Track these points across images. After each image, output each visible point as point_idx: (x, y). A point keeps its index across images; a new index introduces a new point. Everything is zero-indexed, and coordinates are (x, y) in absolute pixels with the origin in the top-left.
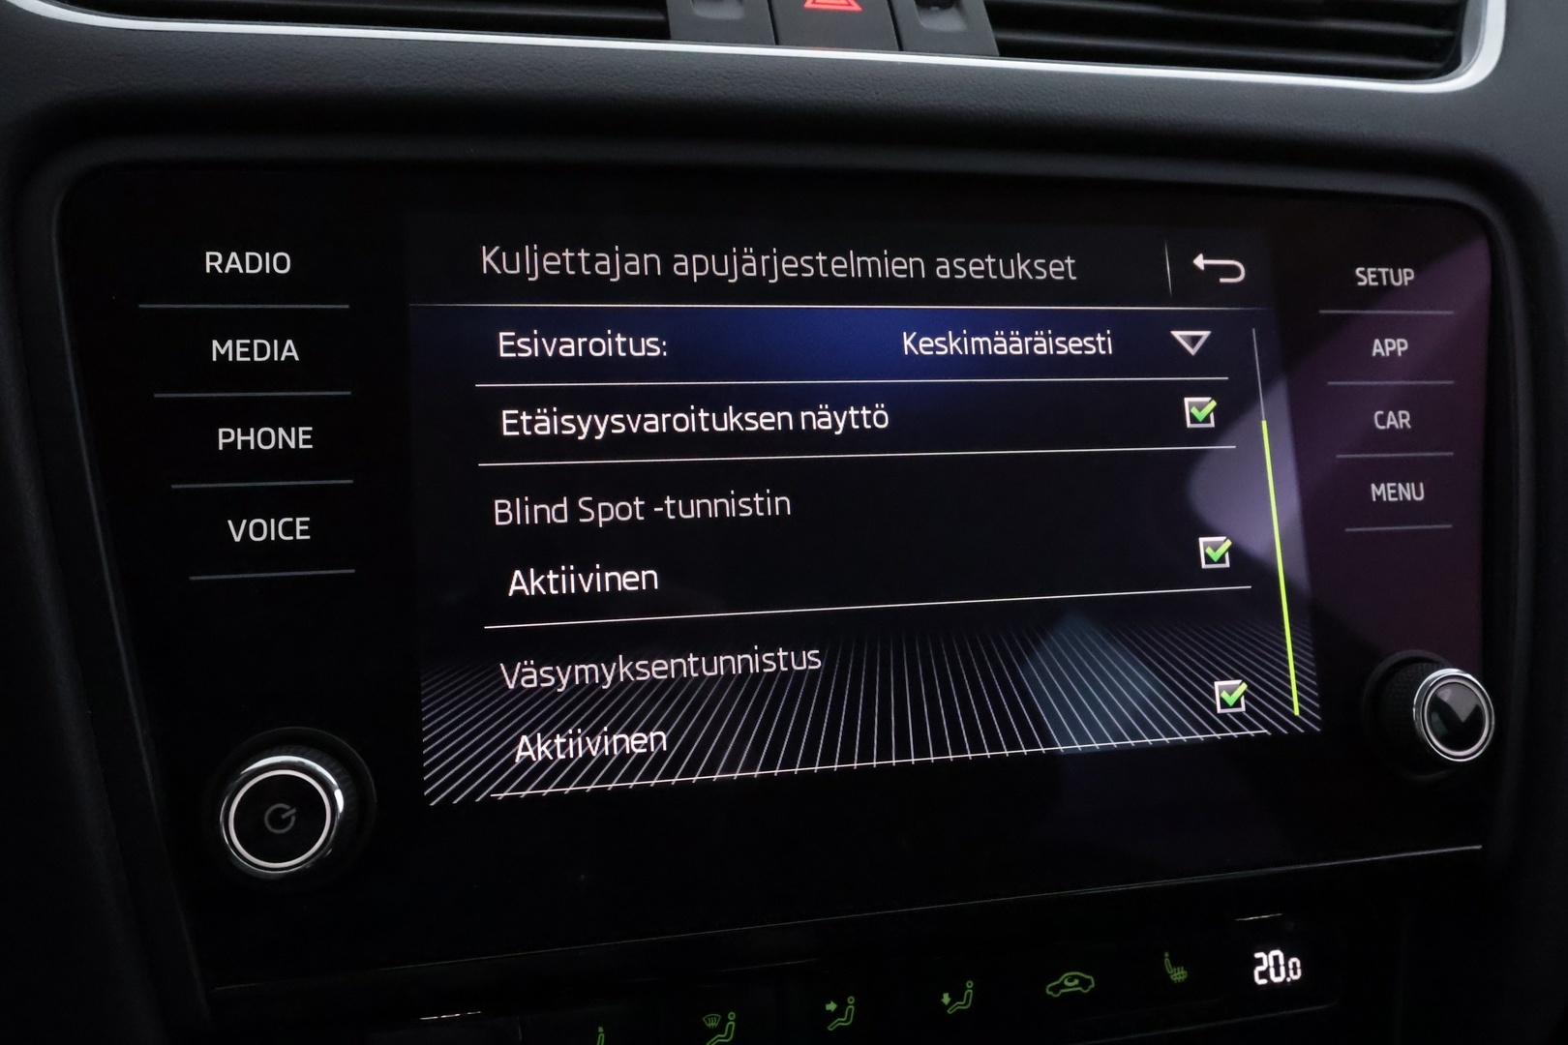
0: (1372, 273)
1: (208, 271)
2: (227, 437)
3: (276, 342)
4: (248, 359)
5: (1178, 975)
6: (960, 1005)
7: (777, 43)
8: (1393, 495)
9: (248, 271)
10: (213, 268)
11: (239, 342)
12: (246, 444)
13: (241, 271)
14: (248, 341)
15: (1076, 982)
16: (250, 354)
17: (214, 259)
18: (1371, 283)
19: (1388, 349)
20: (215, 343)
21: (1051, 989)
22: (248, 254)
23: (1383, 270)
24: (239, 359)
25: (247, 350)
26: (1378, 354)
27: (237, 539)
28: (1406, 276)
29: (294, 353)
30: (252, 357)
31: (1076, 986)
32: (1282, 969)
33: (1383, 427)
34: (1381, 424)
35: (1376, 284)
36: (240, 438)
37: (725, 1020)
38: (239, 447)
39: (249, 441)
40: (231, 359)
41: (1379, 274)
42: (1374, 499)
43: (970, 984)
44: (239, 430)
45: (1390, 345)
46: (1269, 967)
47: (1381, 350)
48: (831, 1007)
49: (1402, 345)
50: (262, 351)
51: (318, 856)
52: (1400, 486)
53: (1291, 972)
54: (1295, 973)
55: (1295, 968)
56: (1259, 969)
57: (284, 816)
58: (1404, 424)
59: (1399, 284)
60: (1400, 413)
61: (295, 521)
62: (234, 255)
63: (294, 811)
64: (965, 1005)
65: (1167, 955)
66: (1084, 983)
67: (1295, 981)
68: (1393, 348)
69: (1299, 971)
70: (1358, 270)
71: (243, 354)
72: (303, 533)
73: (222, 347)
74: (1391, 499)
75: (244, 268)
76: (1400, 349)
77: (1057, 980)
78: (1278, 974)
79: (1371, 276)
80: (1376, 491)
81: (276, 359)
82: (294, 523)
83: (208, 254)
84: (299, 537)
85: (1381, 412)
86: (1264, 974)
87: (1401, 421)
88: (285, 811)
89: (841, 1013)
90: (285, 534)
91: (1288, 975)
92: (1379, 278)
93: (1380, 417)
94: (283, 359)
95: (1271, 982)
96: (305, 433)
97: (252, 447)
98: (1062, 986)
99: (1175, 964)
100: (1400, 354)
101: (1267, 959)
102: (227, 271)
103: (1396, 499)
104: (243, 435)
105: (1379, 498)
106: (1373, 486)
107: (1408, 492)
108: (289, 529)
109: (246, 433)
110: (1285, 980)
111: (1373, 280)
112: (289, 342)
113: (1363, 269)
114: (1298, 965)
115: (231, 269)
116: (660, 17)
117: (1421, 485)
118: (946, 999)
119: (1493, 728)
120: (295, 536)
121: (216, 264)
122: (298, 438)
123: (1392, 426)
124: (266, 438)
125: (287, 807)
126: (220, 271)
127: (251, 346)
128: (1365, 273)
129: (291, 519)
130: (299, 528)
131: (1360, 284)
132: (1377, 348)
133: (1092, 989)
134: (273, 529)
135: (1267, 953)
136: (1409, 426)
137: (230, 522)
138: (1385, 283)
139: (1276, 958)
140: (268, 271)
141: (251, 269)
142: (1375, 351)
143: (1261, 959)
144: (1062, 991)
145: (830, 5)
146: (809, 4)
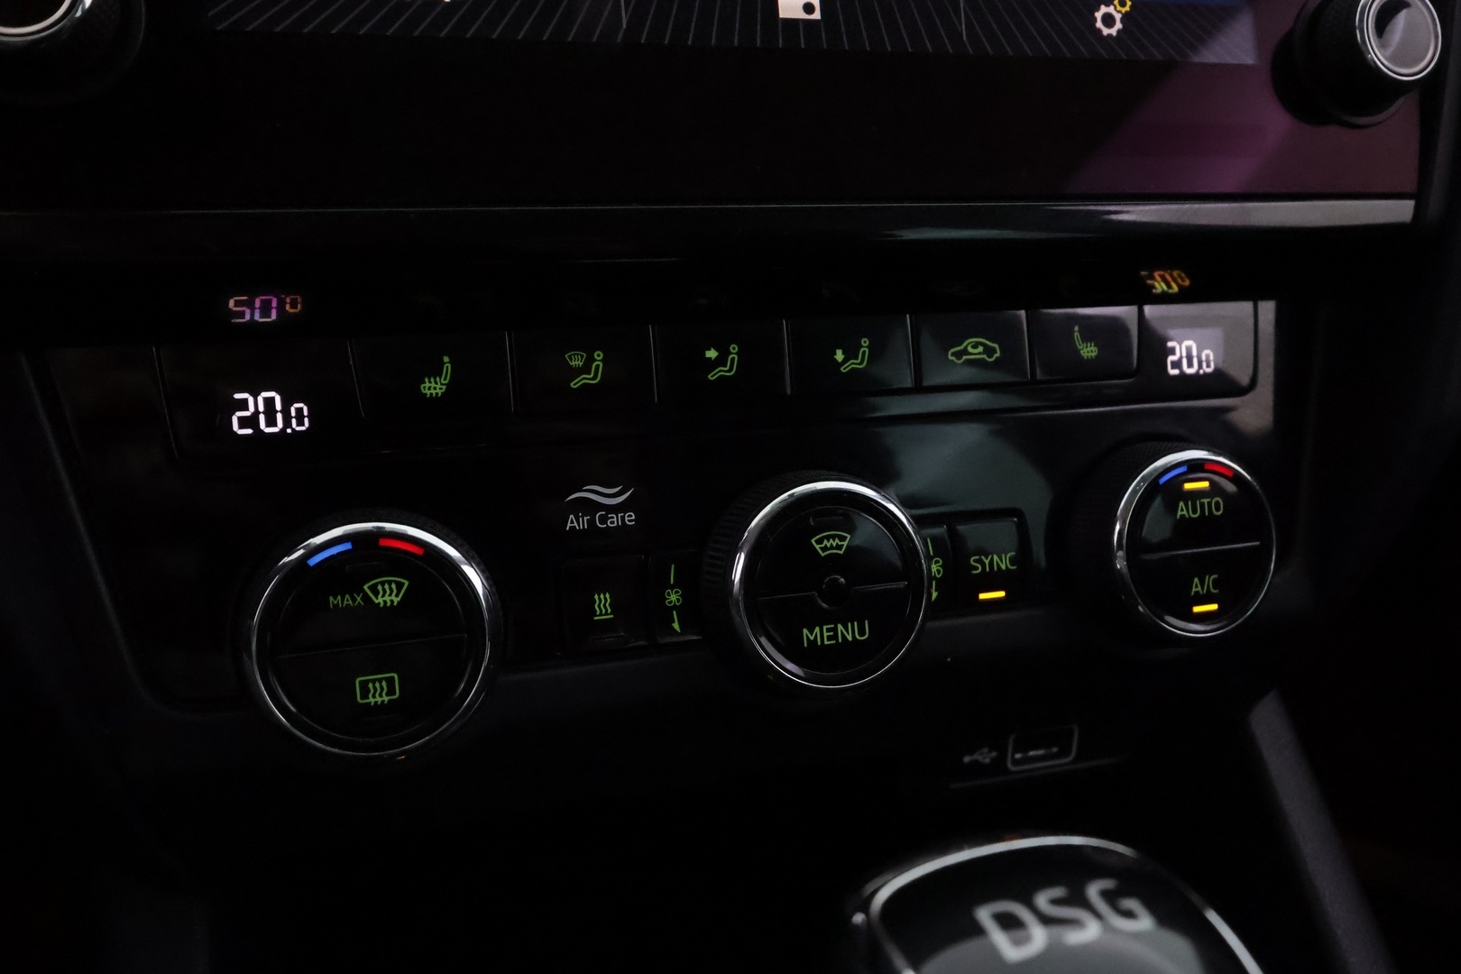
5: (1089, 351)
6: (855, 364)
15: (981, 349)
31: (979, 353)
32: (1195, 361)
43: (865, 342)
46: (1181, 358)
48: (712, 354)
53: (1204, 365)
54: (1209, 367)
55: (1208, 361)
56: (1171, 358)
64: (860, 363)
65: (1076, 328)
77: (960, 345)
78: (1190, 365)
86: (1177, 365)
89: (722, 362)
95: (1182, 373)
99: (1085, 339)
101: (1180, 349)
110: (1198, 371)
114: (1212, 358)
118: (839, 356)
119: (1438, 48)
133: (997, 358)
135: (1180, 343)
139: (1189, 349)
143: (1173, 349)
144: (965, 357)
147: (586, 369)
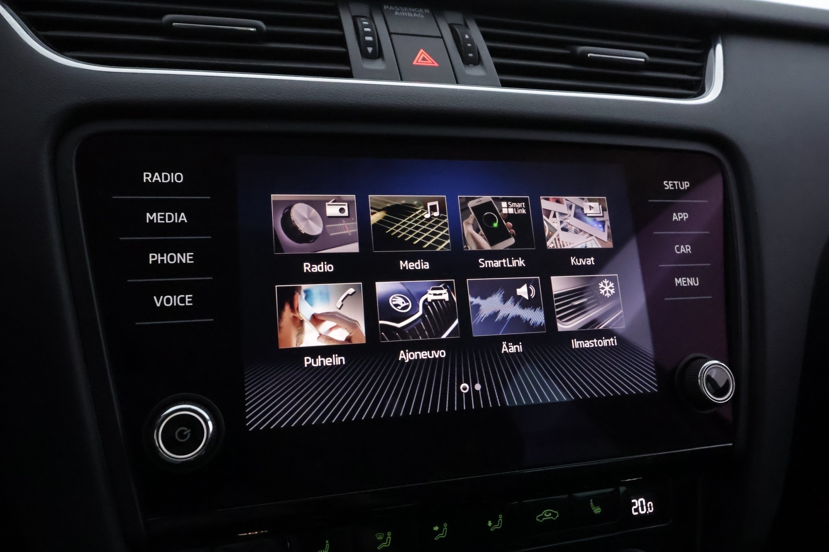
0: (671, 183)
1: (145, 181)
2: (154, 257)
3: (176, 214)
4: (163, 222)
5: (597, 510)
6: (497, 527)
7: (402, 80)
8: (685, 283)
9: (163, 181)
10: (147, 180)
12: (162, 260)
13: (160, 181)
14: (163, 214)
15: (550, 514)
16: (164, 219)
17: (147, 176)
18: (671, 188)
19: (679, 218)
20: (148, 215)
21: (538, 518)
22: (163, 174)
23: (676, 182)
25: (163, 217)
26: (675, 220)
27: (158, 305)
28: (686, 185)
29: (185, 219)
30: (165, 221)
31: (550, 516)
32: (645, 507)
33: (679, 253)
34: (678, 251)
35: (673, 188)
37: (386, 536)
38: (159, 262)
39: (164, 259)
40: (155, 221)
41: (674, 184)
42: (677, 285)
43: (501, 516)
44: (159, 255)
45: (681, 216)
46: (638, 507)
47: (676, 218)
48: (436, 528)
49: (686, 216)
50: (170, 218)
51: (200, 453)
52: (688, 279)
53: (649, 509)
54: (651, 509)
55: (650, 507)
56: (634, 507)
57: (185, 433)
59: (683, 188)
60: (686, 246)
61: (185, 296)
62: (157, 174)
63: (189, 431)
64: (499, 526)
65: (591, 501)
66: (554, 515)
67: (651, 513)
68: (682, 217)
69: (652, 508)
70: (665, 182)
71: (161, 220)
72: (189, 302)
73: (151, 216)
74: (684, 285)
75: (161, 180)
76: (685, 218)
77: (541, 514)
78: (643, 510)
79: (670, 185)
80: (677, 281)
81: (176, 221)
82: (184, 298)
83: (145, 174)
84: (187, 304)
85: (678, 246)
86: (637, 510)
87: (687, 250)
88: (184, 431)
89: (440, 532)
90: (181, 303)
91: (647, 510)
92: (674, 186)
93: (677, 247)
94: (179, 221)
95: (639, 514)
96: (190, 256)
97: (165, 262)
98: (544, 516)
99: (596, 505)
100: (685, 220)
101: (638, 502)
102: (153, 181)
103: (686, 285)
104: (161, 257)
105: (679, 284)
106: (676, 279)
107: (691, 282)
108: (183, 300)
109: (162, 256)
110: (646, 512)
111: (672, 187)
112: (183, 214)
113: (667, 182)
114: (652, 505)
115: (155, 181)
116: (347, 68)
117: (697, 278)
118: (490, 524)
119: (734, 389)
120: (185, 304)
121: (149, 178)
122: (186, 258)
123: (683, 252)
124: (172, 258)
125: (186, 429)
126: (150, 181)
127: (164, 216)
128: (668, 184)
129: (183, 296)
130: (187, 300)
131: (666, 188)
132: (675, 217)
133: (558, 517)
134: (175, 300)
135: (638, 500)
136: (690, 252)
137: (155, 297)
138: (677, 188)
140: (172, 181)
141: (165, 180)
142: (674, 218)
143: (635, 503)
144: (544, 519)
145: (424, 63)
146: (415, 63)
147: (384, 540)
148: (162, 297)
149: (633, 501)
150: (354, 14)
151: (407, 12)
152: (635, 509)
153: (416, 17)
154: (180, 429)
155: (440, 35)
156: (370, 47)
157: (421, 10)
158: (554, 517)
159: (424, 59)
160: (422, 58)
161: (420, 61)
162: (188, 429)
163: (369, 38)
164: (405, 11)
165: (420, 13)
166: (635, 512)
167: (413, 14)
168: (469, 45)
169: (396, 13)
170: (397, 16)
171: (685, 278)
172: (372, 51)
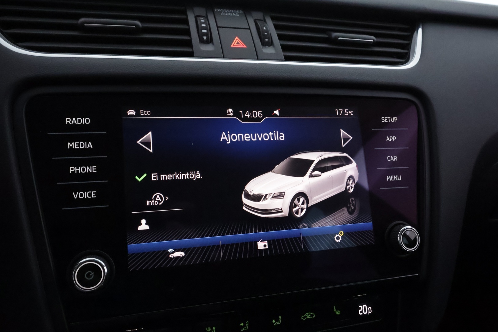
0: (386, 119)
1: (67, 123)
2: (73, 169)
3: (86, 143)
5: (338, 313)
6: (278, 323)
7: (224, 58)
8: (393, 179)
9: (78, 123)
10: (68, 123)
11: (76, 143)
13: (76, 123)
15: (310, 315)
16: (79, 146)
17: (68, 120)
18: (386, 121)
19: (391, 139)
20: (69, 143)
21: (303, 318)
22: (78, 119)
23: (389, 118)
24: (76, 148)
27: (76, 198)
28: (395, 119)
29: (91, 146)
30: (79, 147)
31: (309, 317)
32: (367, 310)
34: (389, 160)
35: (387, 121)
36: (76, 170)
37: (212, 329)
38: (76, 172)
39: (79, 170)
40: (73, 148)
41: (388, 119)
43: (280, 317)
44: (76, 167)
45: (391, 138)
46: (363, 310)
47: (389, 140)
48: (242, 324)
49: (394, 138)
50: (82, 145)
51: (100, 286)
52: (395, 176)
53: (369, 311)
54: (370, 311)
56: (360, 310)
57: (91, 275)
58: (395, 159)
59: (393, 121)
60: (394, 156)
61: (92, 192)
62: (74, 119)
63: (93, 273)
65: (334, 307)
66: (312, 316)
67: (370, 313)
68: (392, 139)
69: (371, 311)
70: (382, 118)
71: (77, 146)
73: (71, 145)
74: (392, 180)
76: (394, 139)
77: (304, 315)
78: (365, 312)
79: (385, 119)
80: (388, 178)
81: (86, 147)
84: (93, 197)
85: (389, 156)
86: (362, 312)
87: (394, 159)
88: (91, 273)
89: (244, 326)
90: (89, 196)
91: (368, 312)
92: (388, 120)
93: (388, 157)
94: (88, 147)
95: (363, 314)
96: (94, 168)
97: (80, 172)
98: (306, 317)
99: (337, 310)
100: (394, 140)
101: (362, 307)
102: (72, 123)
103: (393, 180)
104: (77, 169)
105: (389, 180)
106: (387, 177)
107: (397, 178)
108: (90, 195)
111: (386, 120)
112: (90, 143)
113: (383, 118)
114: (371, 309)
115: (73, 123)
116: (190, 50)
117: (400, 176)
118: (274, 321)
119: (419, 243)
120: (92, 197)
121: (69, 122)
122: (92, 169)
123: (392, 160)
124: (83, 170)
125: (91, 272)
126: (70, 123)
127: (79, 144)
128: (384, 119)
129: (90, 192)
130: (93, 194)
131: (383, 121)
133: (314, 317)
134: (85, 195)
135: (362, 306)
136: (397, 160)
137: (73, 193)
138: (389, 121)
139: (365, 307)
140: (83, 123)
141: (79, 122)
142: (387, 140)
143: (361, 308)
145: (238, 46)
146: (232, 46)
147: (211, 331)
148: (77, 193)
149: (360, 307)
150: (196, 15)
151: (229, 13)
152: (360, 311)
153: (234, 16)
154: (88, 272)
155: (248, 28)
156: (205, 36)
157: (237, 11)
158: (312, 317)
159: (238, 43)
160: (237, 43)
161: (235, 44)
162: (93, 272)
163: (204, 31)
164: (227, 12)
165: (237, 13)
166: (360, 313)
167: (232, 14)
168: (266, 34)
169: (222, 13)
170: (223, 15)
171: (393, 176)
172: (206, 39)
